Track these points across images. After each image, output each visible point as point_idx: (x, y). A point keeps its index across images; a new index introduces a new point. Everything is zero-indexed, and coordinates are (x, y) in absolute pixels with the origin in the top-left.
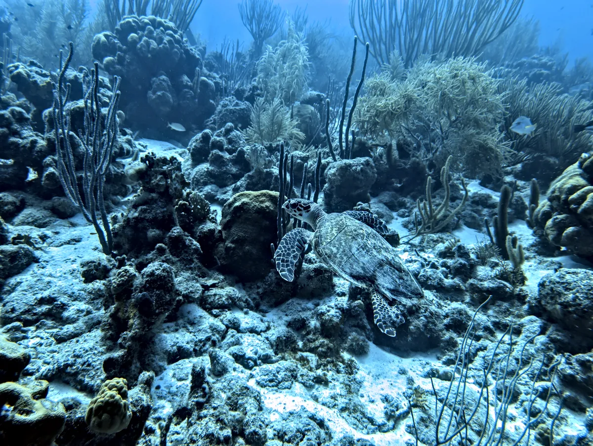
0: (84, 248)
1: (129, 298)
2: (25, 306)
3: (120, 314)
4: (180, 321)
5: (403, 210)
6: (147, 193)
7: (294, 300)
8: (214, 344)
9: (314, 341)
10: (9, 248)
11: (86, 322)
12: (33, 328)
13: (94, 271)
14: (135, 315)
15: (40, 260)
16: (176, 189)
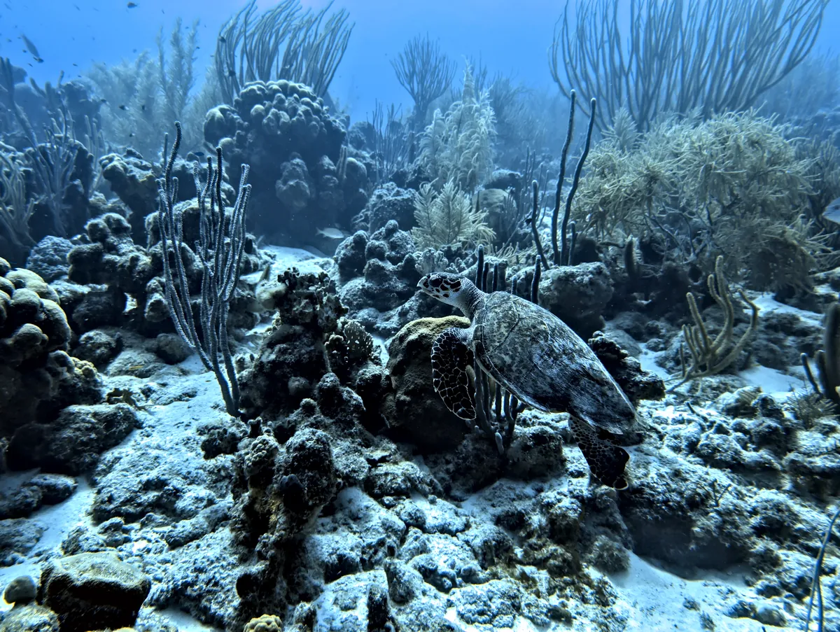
0: (200, 406)
1: (270, 482)
2: (126, 492)
3: (257, 506)
4: (339, 515)
5: (655, 340)
6: (287, 326)
7: (503, 483)
8: (391, 552)
9: (541, 547)
10: (104, 408)
11: (208, 517)
12: (136, 525)
13: (219, 441)
14: (278, 509)
15: (144, 425)
16: (328, 318)
